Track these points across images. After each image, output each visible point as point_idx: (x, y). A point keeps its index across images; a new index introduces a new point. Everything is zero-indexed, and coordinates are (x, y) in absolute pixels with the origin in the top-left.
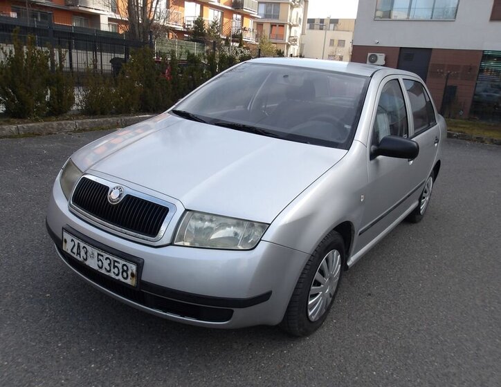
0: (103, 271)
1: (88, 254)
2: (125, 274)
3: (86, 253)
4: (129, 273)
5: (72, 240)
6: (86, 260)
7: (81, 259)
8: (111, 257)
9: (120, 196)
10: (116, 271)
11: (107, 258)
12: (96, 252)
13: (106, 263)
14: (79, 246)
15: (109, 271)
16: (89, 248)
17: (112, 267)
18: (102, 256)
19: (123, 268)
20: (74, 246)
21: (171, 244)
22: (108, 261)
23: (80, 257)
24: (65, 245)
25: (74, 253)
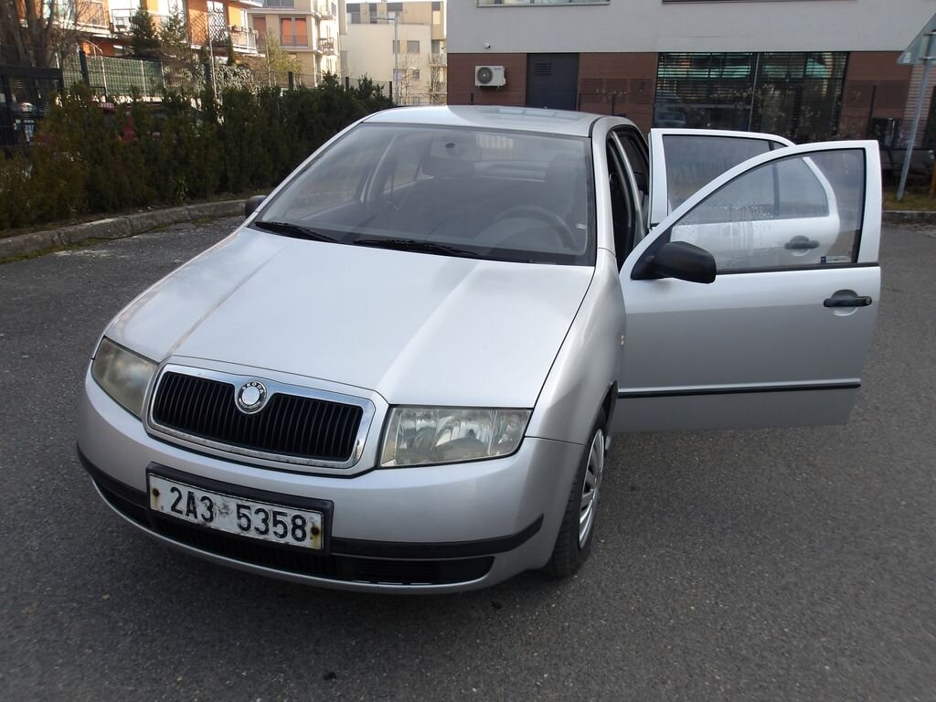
0: (252, 534)
1: (215, 509)
2: (299, 533)
3: (210, 508)
4: (308, 528)
5: (173, 490)
6: (211, 519)
7: (200, 520)
8: (267, 508)
9: (261, 398)
10: (280, 529)
11: (258, 511)
12: (233, 503)
13: (257, 521)
14: (191, 497)
15: (266, 532)
16: (218, 500)
17: (271, 524)
18: (248, 508)
19: (294, 523)
20: (180, 498)
21: (377, 467)
22: (262, 515)
23: (196, 517)
24: (156, 500)
25: (181, 512)
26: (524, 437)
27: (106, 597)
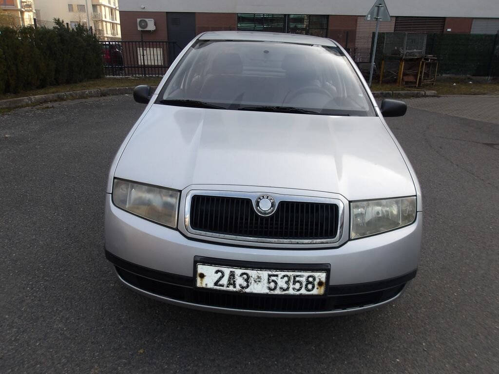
0: (278, 292)
1: (252, 280)
2: (310, 286)
3: (247, 280)
4: (316, 283)
5: (217, 272)
6: (248, 286)
7: (238, 288)
8: (290, 274)
10: (297, 286)
11: (283, 277)
12: (264, 274)
13: (282, 283)
14: (232, 275)
15: (288, 289)
16: (253, 273)
17: (291, 284)
18: (277, 276)
19: (307, 281)
20: (223, 276)
21: (350, 240)
22: (286, 279)
23: (235, 287)
24: (202, 280)
25: (222, 286)
26: (417, 212)
27: (141, 351)
